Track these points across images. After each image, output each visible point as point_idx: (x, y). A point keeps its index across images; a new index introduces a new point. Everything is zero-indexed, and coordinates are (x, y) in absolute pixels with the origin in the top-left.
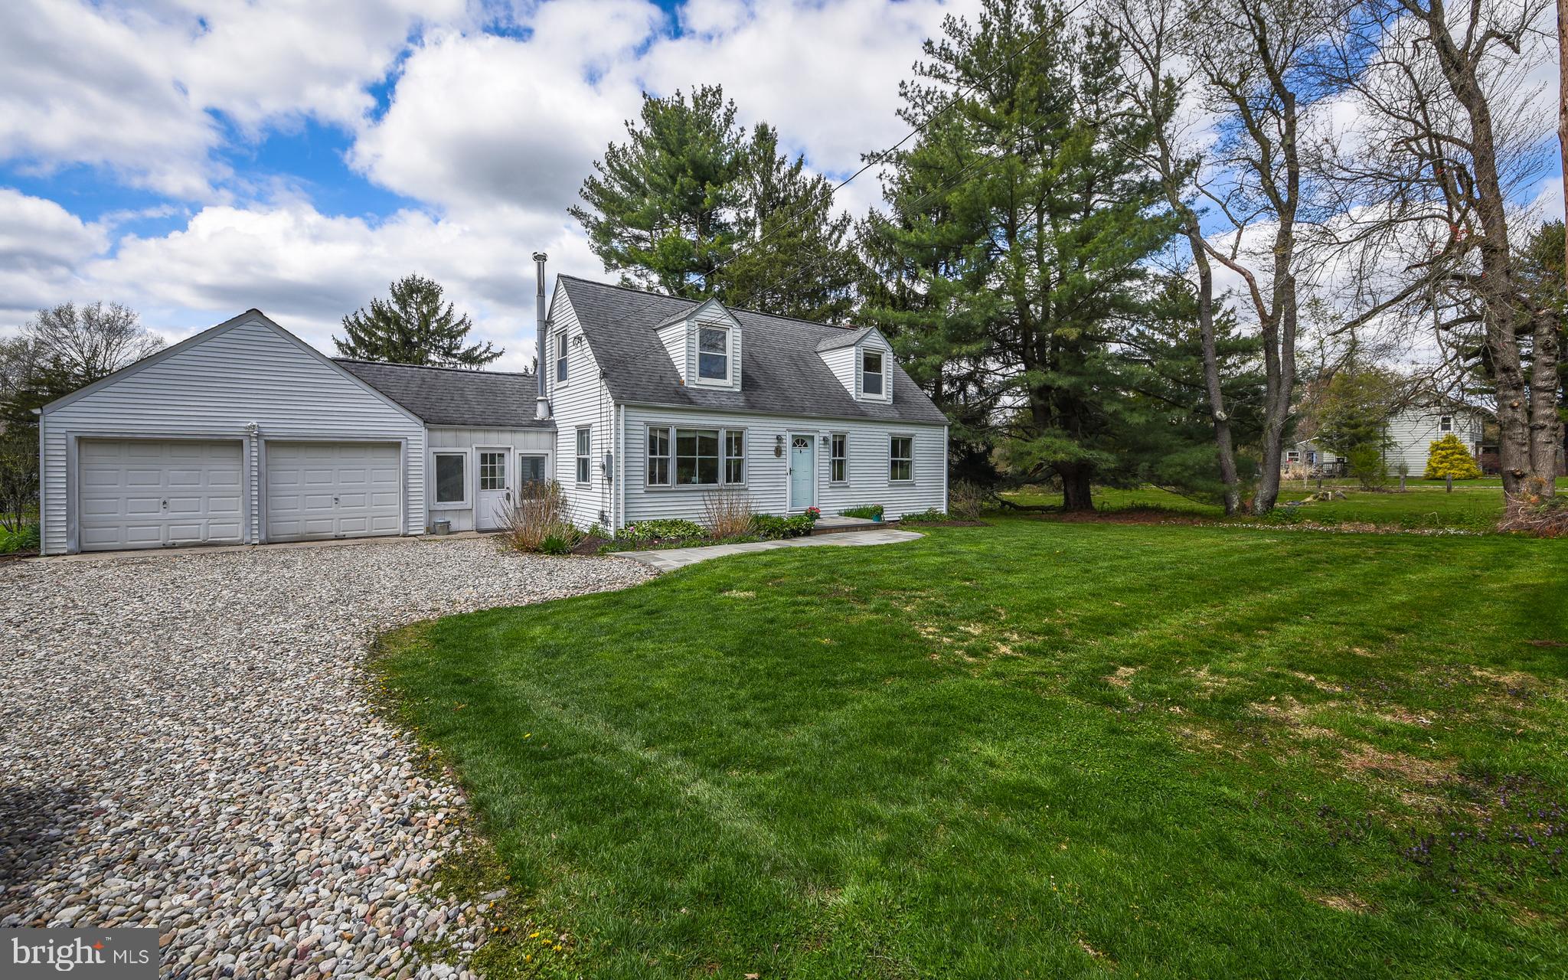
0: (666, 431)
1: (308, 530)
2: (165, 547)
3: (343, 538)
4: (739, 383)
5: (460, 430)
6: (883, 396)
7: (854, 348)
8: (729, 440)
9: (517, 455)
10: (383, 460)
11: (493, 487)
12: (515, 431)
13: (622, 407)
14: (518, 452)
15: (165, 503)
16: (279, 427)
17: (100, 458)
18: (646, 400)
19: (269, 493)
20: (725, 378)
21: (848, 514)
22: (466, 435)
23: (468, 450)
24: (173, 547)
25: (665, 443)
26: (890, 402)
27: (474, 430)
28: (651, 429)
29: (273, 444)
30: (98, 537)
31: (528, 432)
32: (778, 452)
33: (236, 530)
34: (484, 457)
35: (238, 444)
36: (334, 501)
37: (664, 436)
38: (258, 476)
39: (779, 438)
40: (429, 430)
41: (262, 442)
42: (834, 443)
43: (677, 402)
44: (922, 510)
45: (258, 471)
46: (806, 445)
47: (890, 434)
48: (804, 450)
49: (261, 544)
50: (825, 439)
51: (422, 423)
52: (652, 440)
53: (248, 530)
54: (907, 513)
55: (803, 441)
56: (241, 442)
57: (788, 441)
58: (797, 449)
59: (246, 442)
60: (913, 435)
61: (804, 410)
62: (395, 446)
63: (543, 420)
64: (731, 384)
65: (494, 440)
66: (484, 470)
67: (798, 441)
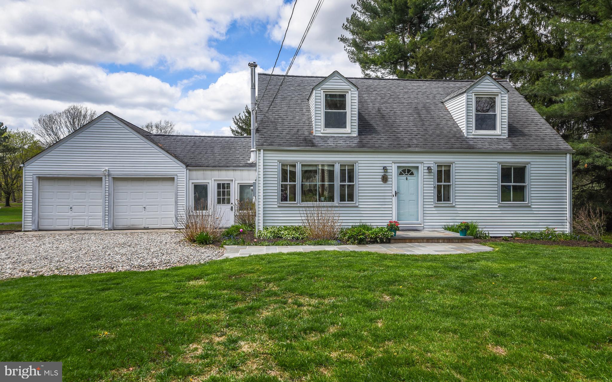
0: (294, 166)
1: (132, 224)
2: (71, 229)
3: (147, 229)
4: (356, 130)
5: (206, 170)
6: (498, 131)
7: (465, 95)
8: (343, 172)
9: (236, 184)
10: (166, 187)
11: (224, 203)
12: (235, 170)
13: (262, 151)
14: (237, 182)
15: (71, 208)
16: (118, 171)
17: (47, 186)
18: (280, 145)
19: (115, 204)
20: (345, 127)
21: (447, 228)
22: (209, 173)
23: (210, 181)
24: (74, 229)
25: (293, 174)
26: (506, 136)
27: (213, 170)
28: (283, 165)
29: (116, 179)
30: (45, 223)
31: (243, 170)
32: (385, 179)
33: (99, 223)
34: (219, 185)
35: (100, 179)
36: (144, 209)
37: (292, 169)
38: (109, 195)
39: (385, 169)
40: (189, 170)
41: (110, 178)
42: (439, 172)
43: (303, 146)
44: (539, 228)
45: (109, 193)
46: (412, 174)
47: (499, 163)
48: (410, 177)
49: (110, 230)
50: (429, 168)
51: (185, 166)
52: (284, 172)
53: (104, 223)
54: (520, 231)
55: (409, 171)
56: (101, 178)
57: (393, 171)
58: (403, 177)
59: (104, 178)
60: (529, 163)
61: (409, 146)
62: (172, 179)
63: (252, 163)
64: (349, 131)
65: (224, 176)
66: (219, 194)
67: (404, 171)
